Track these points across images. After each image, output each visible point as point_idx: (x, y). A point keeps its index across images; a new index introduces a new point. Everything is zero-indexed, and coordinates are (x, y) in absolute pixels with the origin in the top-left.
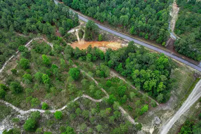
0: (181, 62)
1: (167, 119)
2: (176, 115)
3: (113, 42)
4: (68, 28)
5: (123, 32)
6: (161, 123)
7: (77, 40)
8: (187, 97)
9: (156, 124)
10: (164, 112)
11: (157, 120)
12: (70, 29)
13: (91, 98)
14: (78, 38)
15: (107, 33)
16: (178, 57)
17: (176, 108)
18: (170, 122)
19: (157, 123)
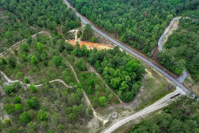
0: (161, 73)
1: (124, 116)
2: (134, 115)
3: (104, 45)
4: (69, 28)
5: (116, 38)
6: (117, 118)
7: (74, 39)
8: (152, 103)
9: (112, 118)
10: (124, 109)
11: (114, 115)
12: (72, 29)
13: (64, 84)
14: (76, 37)
15: (102, 37)
16: (160, 68)
17: (137, 110)
18: (125, 119)
19: (114, 117)
